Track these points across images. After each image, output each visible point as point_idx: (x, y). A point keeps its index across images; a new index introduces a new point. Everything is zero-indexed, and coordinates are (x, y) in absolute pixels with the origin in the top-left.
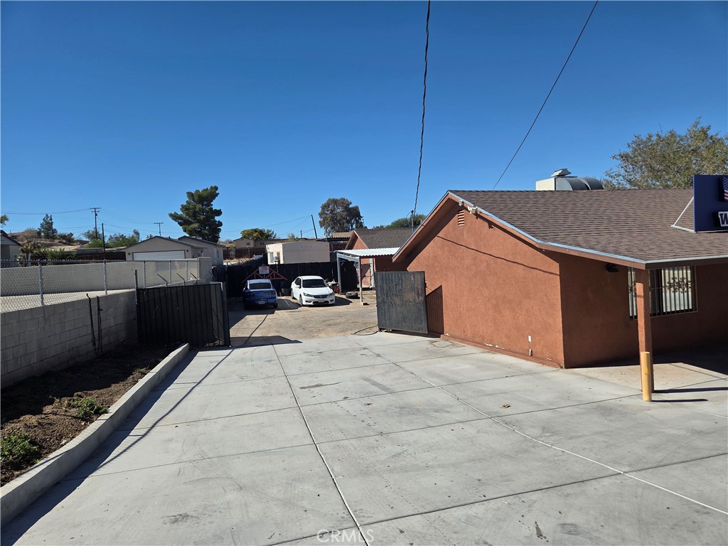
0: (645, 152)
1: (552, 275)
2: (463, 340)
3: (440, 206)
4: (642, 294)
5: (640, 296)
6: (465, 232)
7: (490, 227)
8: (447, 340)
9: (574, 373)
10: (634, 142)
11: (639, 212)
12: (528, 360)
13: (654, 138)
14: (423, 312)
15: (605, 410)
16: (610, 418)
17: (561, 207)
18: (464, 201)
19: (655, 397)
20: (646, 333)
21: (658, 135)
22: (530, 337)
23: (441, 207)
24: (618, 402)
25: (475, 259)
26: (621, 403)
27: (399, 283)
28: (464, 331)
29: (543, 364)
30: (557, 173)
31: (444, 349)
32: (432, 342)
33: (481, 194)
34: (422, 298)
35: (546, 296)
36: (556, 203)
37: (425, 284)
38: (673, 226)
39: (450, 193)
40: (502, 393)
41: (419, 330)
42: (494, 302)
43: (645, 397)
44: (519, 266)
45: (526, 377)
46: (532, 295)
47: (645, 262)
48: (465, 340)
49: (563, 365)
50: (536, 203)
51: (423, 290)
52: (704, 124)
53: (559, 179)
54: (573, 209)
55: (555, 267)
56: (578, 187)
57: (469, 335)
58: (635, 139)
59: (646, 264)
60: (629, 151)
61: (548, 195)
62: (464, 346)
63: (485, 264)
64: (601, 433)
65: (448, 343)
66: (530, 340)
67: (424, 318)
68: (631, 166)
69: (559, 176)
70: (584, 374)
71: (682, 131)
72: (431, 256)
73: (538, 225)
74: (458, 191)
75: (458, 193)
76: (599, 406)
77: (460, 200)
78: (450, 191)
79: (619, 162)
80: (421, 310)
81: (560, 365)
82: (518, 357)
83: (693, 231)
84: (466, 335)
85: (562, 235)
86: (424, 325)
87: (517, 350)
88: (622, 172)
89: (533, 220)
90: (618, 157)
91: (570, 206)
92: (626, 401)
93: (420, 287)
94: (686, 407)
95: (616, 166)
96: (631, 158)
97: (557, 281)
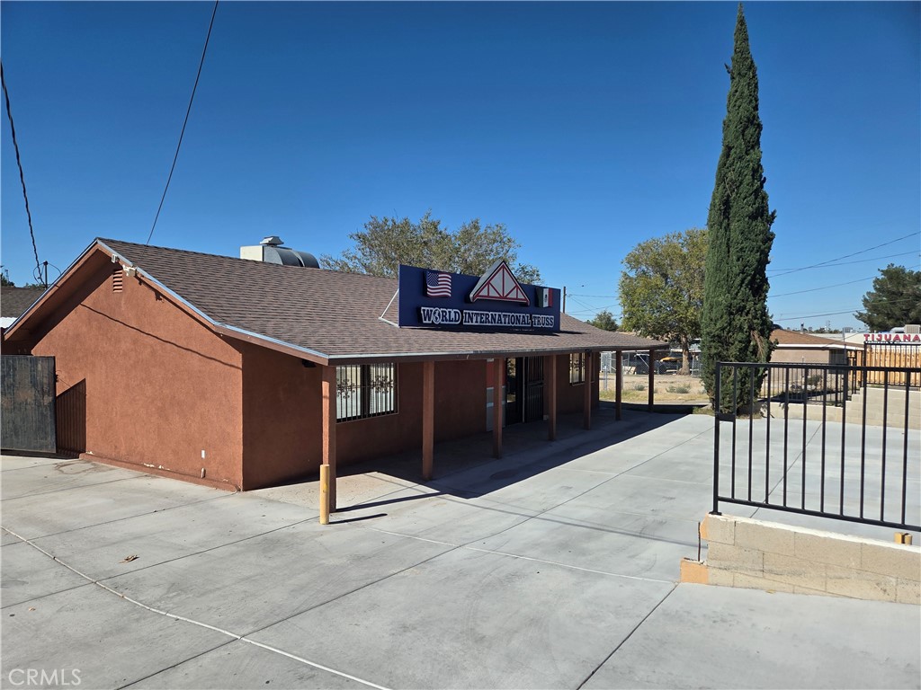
0: (381, 237)
1: (233, 369)
2: (114, 460)
3: (83, 260)
4: (328, 395)
5: (325, 397)
6: (123, 302)
7: (158, 298)
8: (88, 462)
9: (252, 497)
10: (370, 224)
11: (351, 299)
12: (198, 483)
13: (390, 223)
14: (50, 420)
15: (269, 543)
16: (270, 555)
17: (260, 282)
18: (120, 256)
19: (335, 517)
20: (329, 442)
21: (393, 221)
22: (203, 452)
23: (86, 262)
24: (291, 530)
25: (135, 342)
26: (294, 531)
27: (8, 374)
28: (116, 447)
29: (217, 487)
30: (267, 241)
31: (75, 476)
32: (59, 466)
33: (150, 251)
34: (48, 400)
35: (226, 396)
36: (256, 277)
37: (55, 377)
38: (380, 318)
39: (99, 242)
40: (135, 538)
41: (41, 447)
42: (160, 405)
43: (323, 520)
44: (194, 354)
45: (184, 509)
46: (208, 395)
47: (328, 357)
48: (116, 460)
49: (241, 487)
50: (229, 272)
51: (52, 386)
52: (434, 218)
53: (268, 249)
54: (276, 287)
55: (237, 358)
56: (289, 261)
57: (123, 452)
58: (372, 220)
59: (330, 360)
60: (366, 232)
61: (250, 265)
62: (111, 469)
63: (149, 350)
64: (248, 578)
65: (88, 466)
66: (203, 456)
67: (50, 428)
68: (368, 250)
69: (269, 244)
70: (264, 496)
71: (415, 221)
72: (71, 333)
73: (222, 302)
74: (113, 241)
75: (113, 244)
76: (265, 539)
77: (114, 255)
78: (100, 239)
79: (356, 243)
80: (46, 416)
81: (237, 487)
82: (187, 480)
83: (397, 325)
84: (118, 453)
85: (249, 317)
86: (51, 439)
87: (187, 471)
88: (359, 255)
89: (218, 294)
90: (356, 237)
91: (273, 282)
92: (300, 528)
93: (45, 381)
94: (363, 527)
95: (354, 247)
96: (368, 240)
97: (238, 376)
